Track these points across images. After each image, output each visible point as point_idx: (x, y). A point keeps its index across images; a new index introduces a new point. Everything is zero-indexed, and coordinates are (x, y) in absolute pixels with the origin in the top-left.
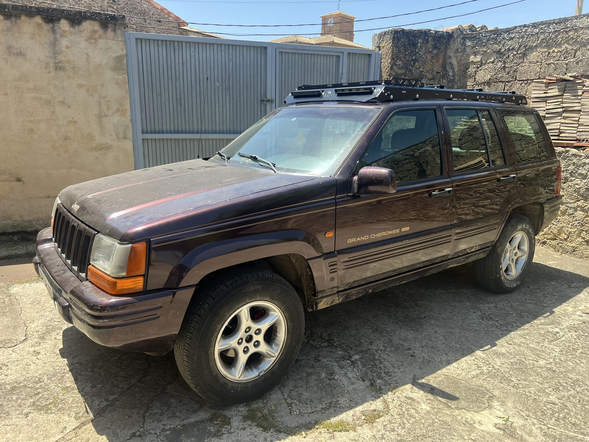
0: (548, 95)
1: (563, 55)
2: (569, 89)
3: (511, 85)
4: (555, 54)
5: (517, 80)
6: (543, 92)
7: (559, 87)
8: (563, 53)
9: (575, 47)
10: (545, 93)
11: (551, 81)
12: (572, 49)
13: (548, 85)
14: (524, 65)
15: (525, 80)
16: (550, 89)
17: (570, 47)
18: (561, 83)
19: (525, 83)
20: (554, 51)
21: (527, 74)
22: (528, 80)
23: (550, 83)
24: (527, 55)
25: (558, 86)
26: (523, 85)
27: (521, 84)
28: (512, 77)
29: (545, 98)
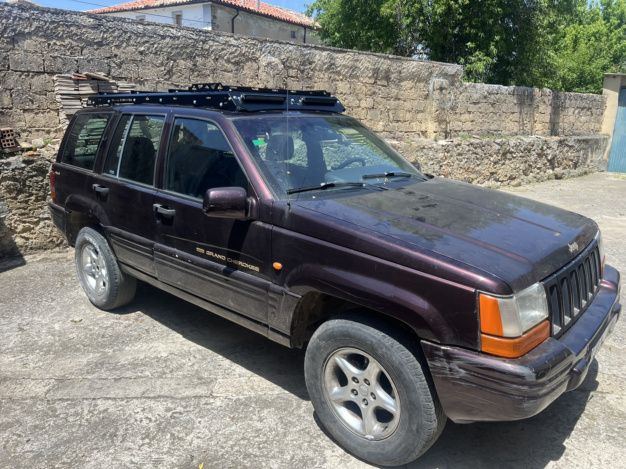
0: (81, 92)
1: (68, 50)
2: (104, 88)
3: (5, 75)
4: (57, 48)
5: (12, 70)
6: (73, 89)
7: (92, 85)
8: (68, 48)
9: (81, 44)
10: (75, 90)
11: (81, 78)
12: (78, 46)
13: (77, 81)
14: (17, 52)
15: (25, 72)
16: (81, 86)
17: (75, 43)
18: (92, 81)
19: (25, 75)
20: (55, 44)
21: (25, 64)
22: (29, 72)
23: (78, 80)
24: (18, 42)
25: (90, 84)
26: (23, 77)
27: (20, 76)
28: (4, 66)
29: (78, 96)
